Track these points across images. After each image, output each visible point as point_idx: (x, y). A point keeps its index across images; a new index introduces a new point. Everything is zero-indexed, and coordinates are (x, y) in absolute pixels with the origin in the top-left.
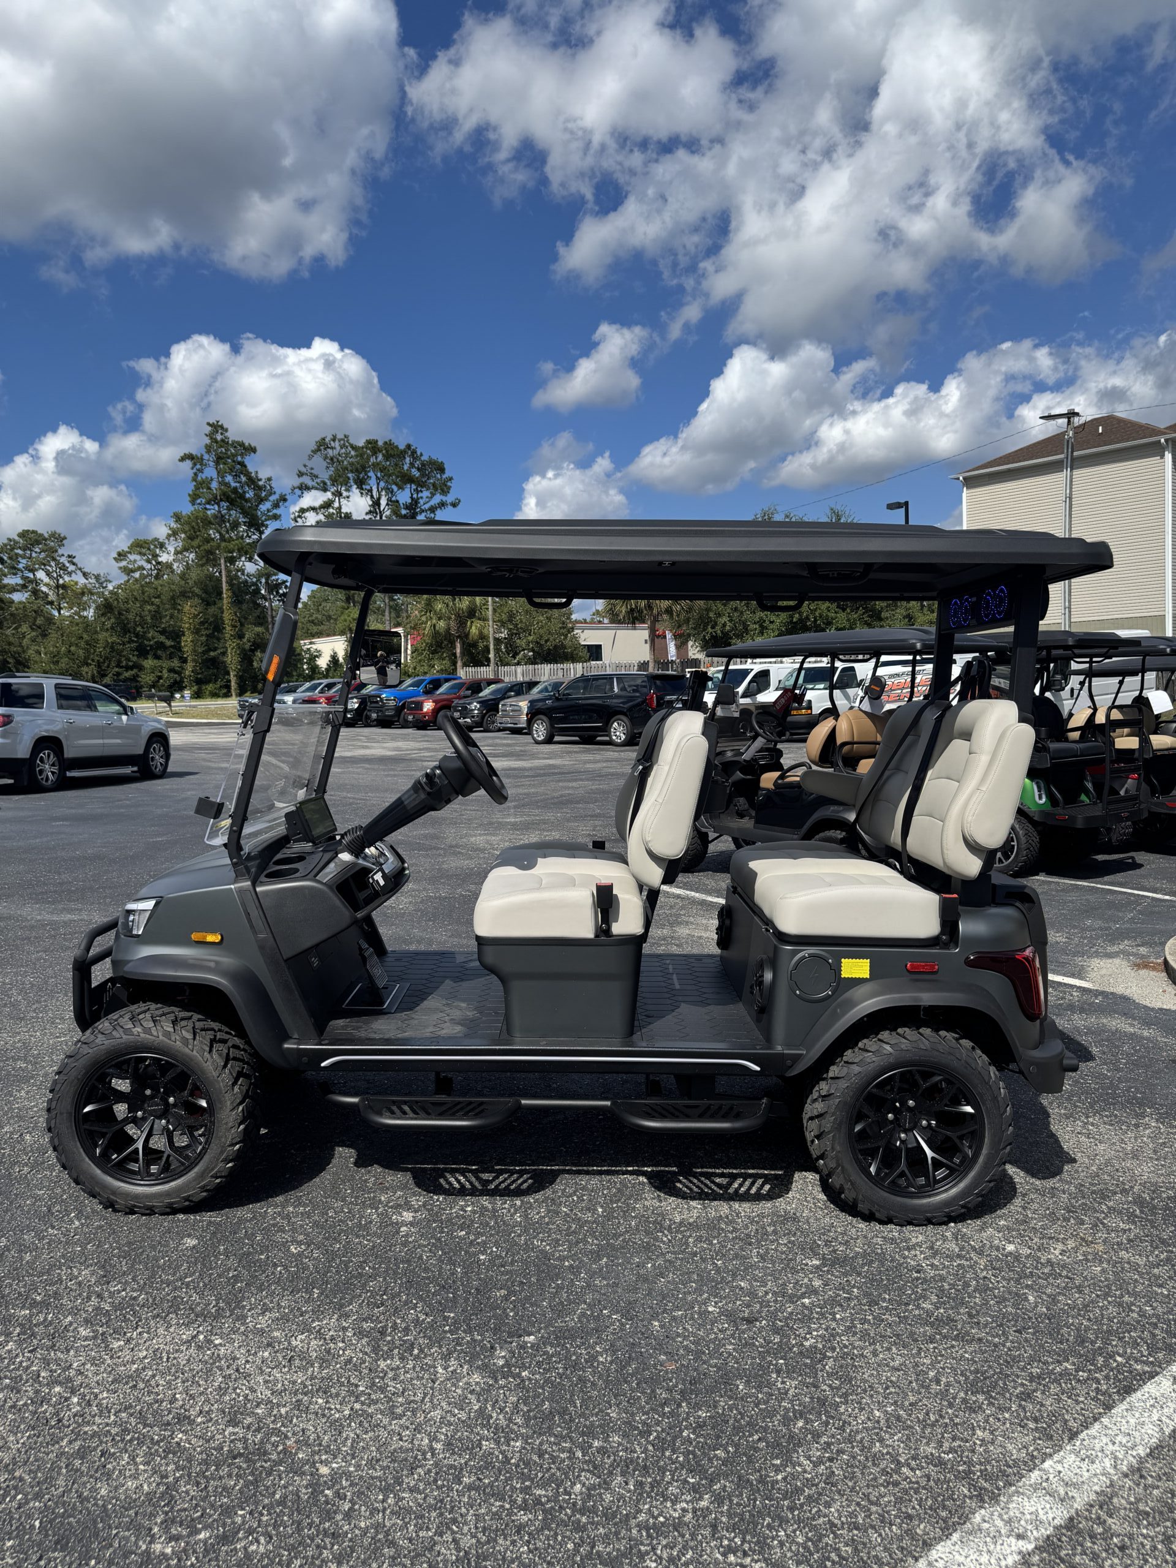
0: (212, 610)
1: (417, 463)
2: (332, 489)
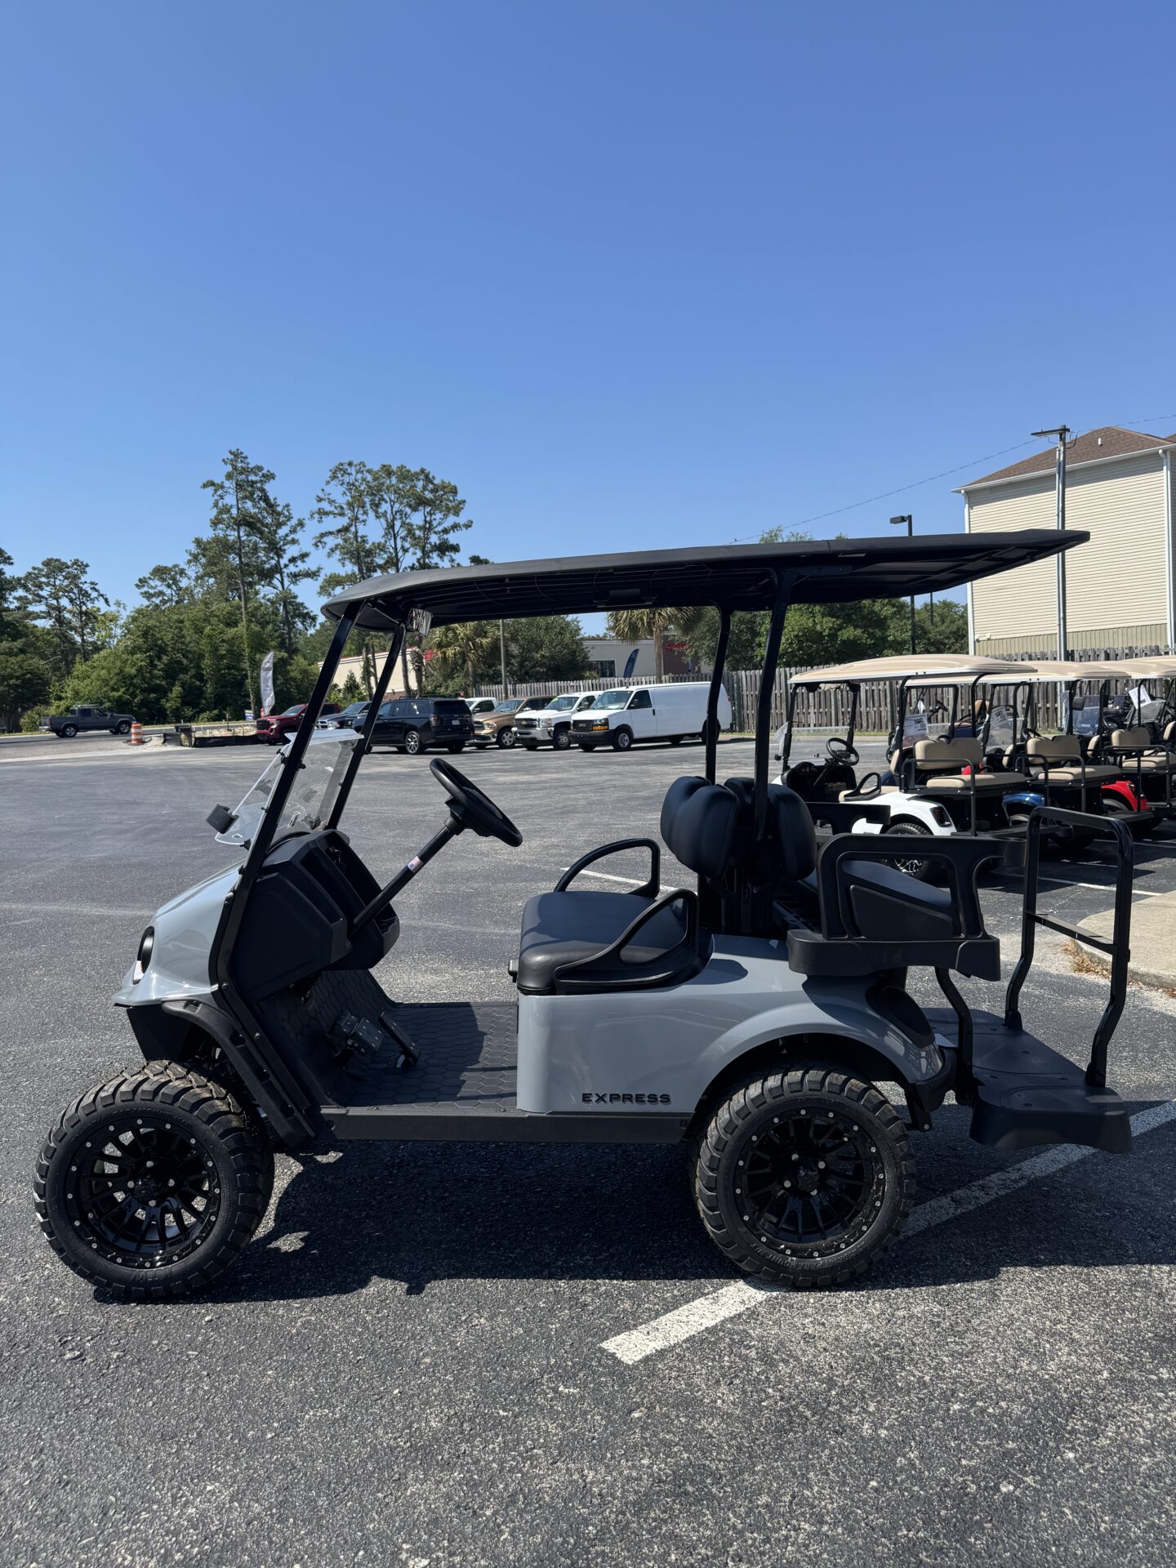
1: (431, 486)
2: (349, 514)
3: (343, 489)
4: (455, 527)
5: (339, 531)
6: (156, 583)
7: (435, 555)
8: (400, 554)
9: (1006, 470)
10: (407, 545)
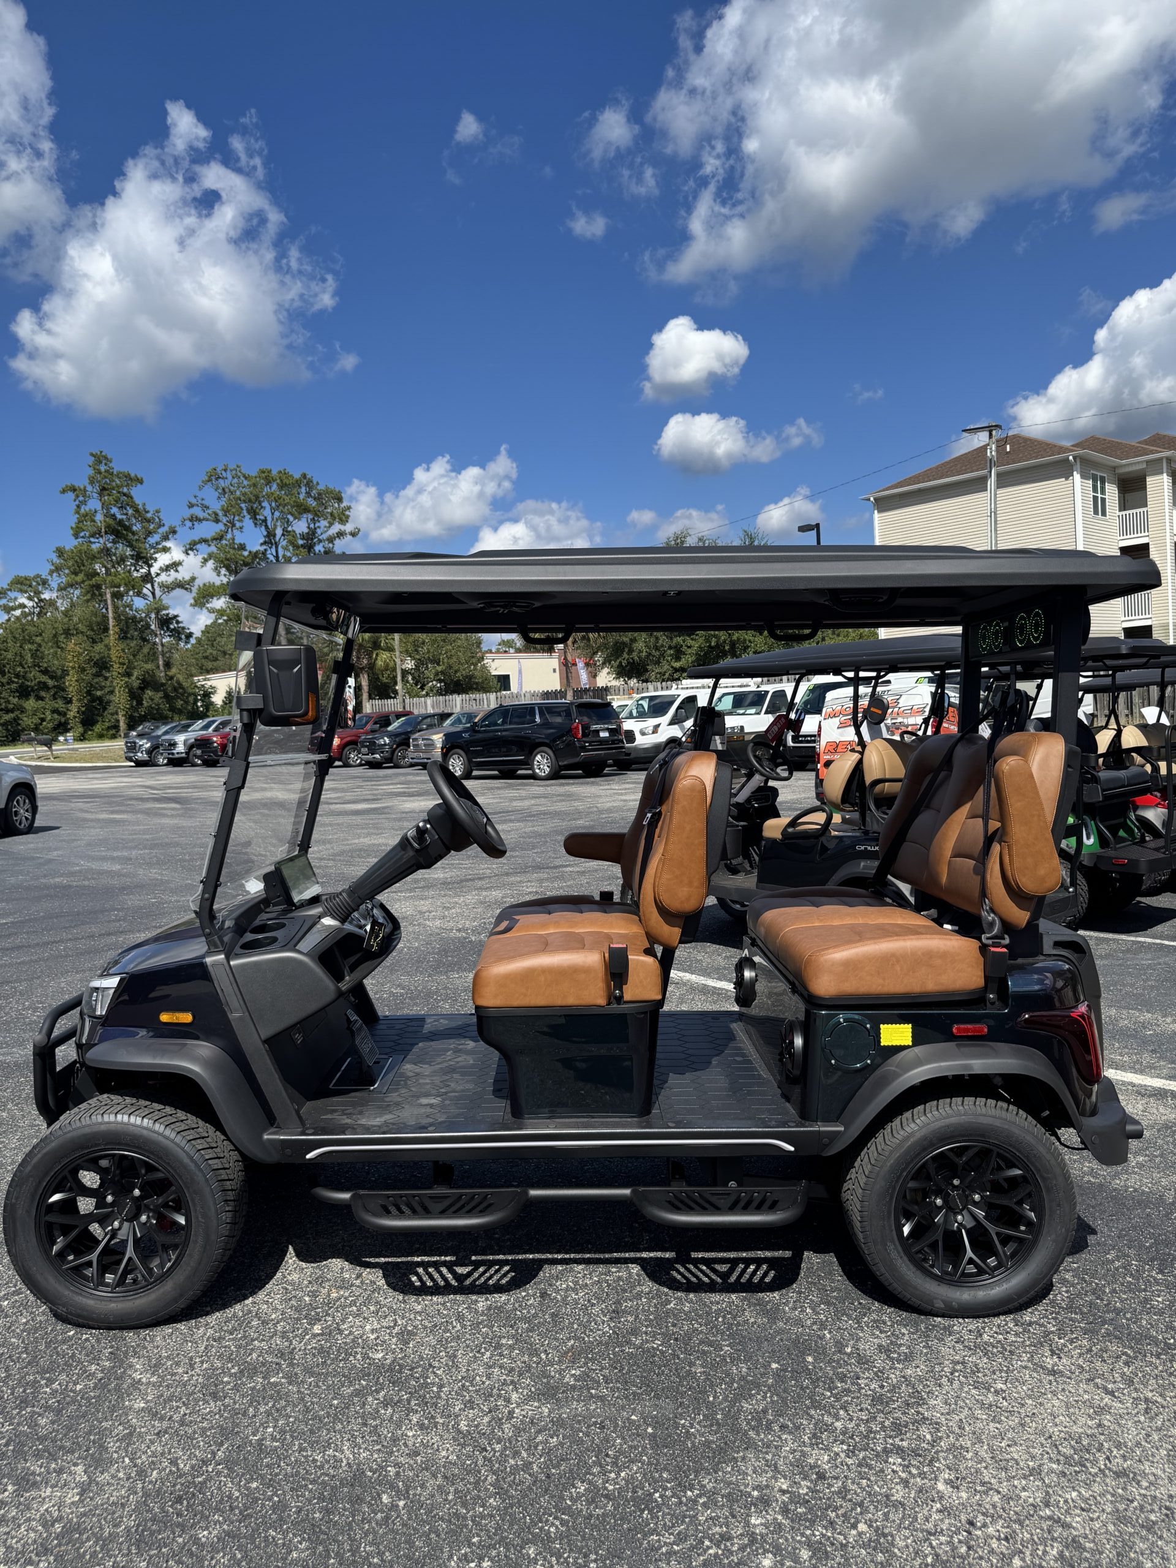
0: (99, 647)
1: (314, 493)
2: (224, 520)
3: (217, 494)
4: (340, 534)
5: (214, 538)
9: (914, 477)
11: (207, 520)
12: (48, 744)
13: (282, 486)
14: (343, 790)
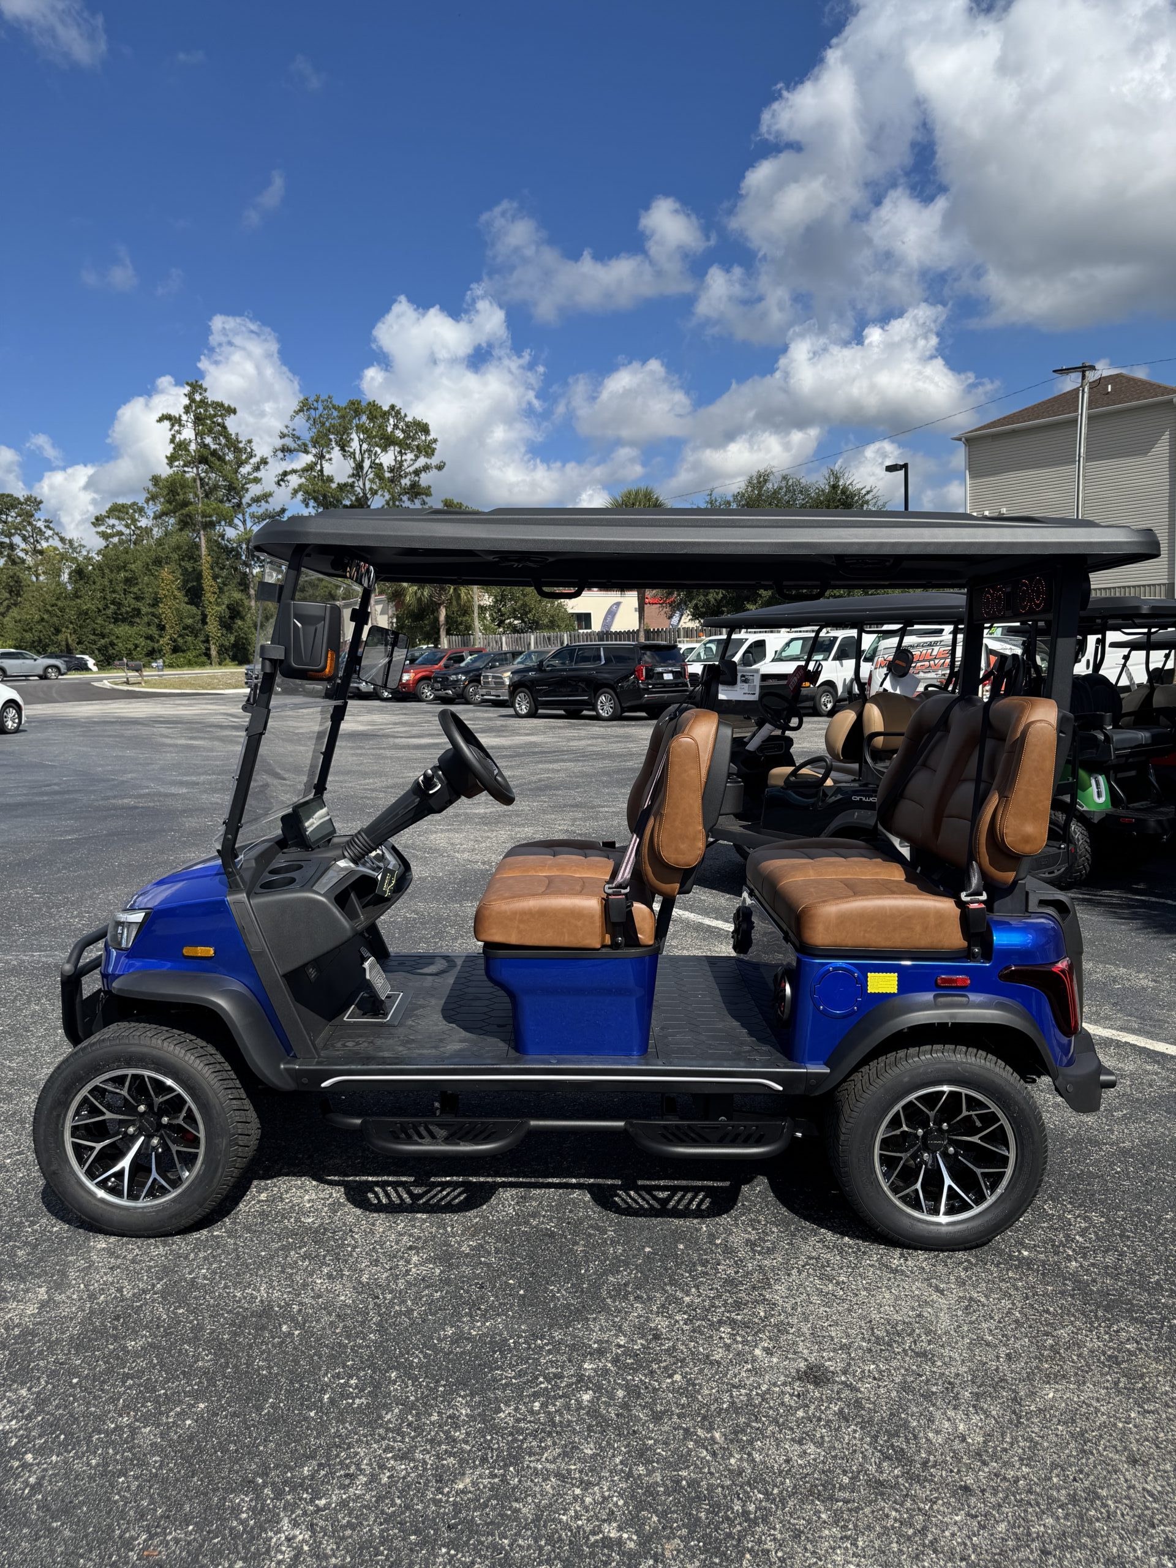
1: (401, 425)
2: (314, 451)
3: (308, 425)
4: (426, 468)
5: (305, 470)
6: (112, 521)
7: (405, 498)
8: (369, 496)
9: (1009, 417)
10: (375, 487)
11: (298, 451)
12: (137, 669)
13: (372, 418)
14: (412, 725)
